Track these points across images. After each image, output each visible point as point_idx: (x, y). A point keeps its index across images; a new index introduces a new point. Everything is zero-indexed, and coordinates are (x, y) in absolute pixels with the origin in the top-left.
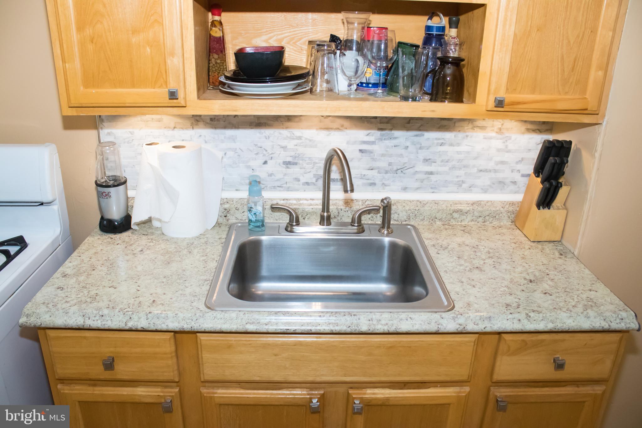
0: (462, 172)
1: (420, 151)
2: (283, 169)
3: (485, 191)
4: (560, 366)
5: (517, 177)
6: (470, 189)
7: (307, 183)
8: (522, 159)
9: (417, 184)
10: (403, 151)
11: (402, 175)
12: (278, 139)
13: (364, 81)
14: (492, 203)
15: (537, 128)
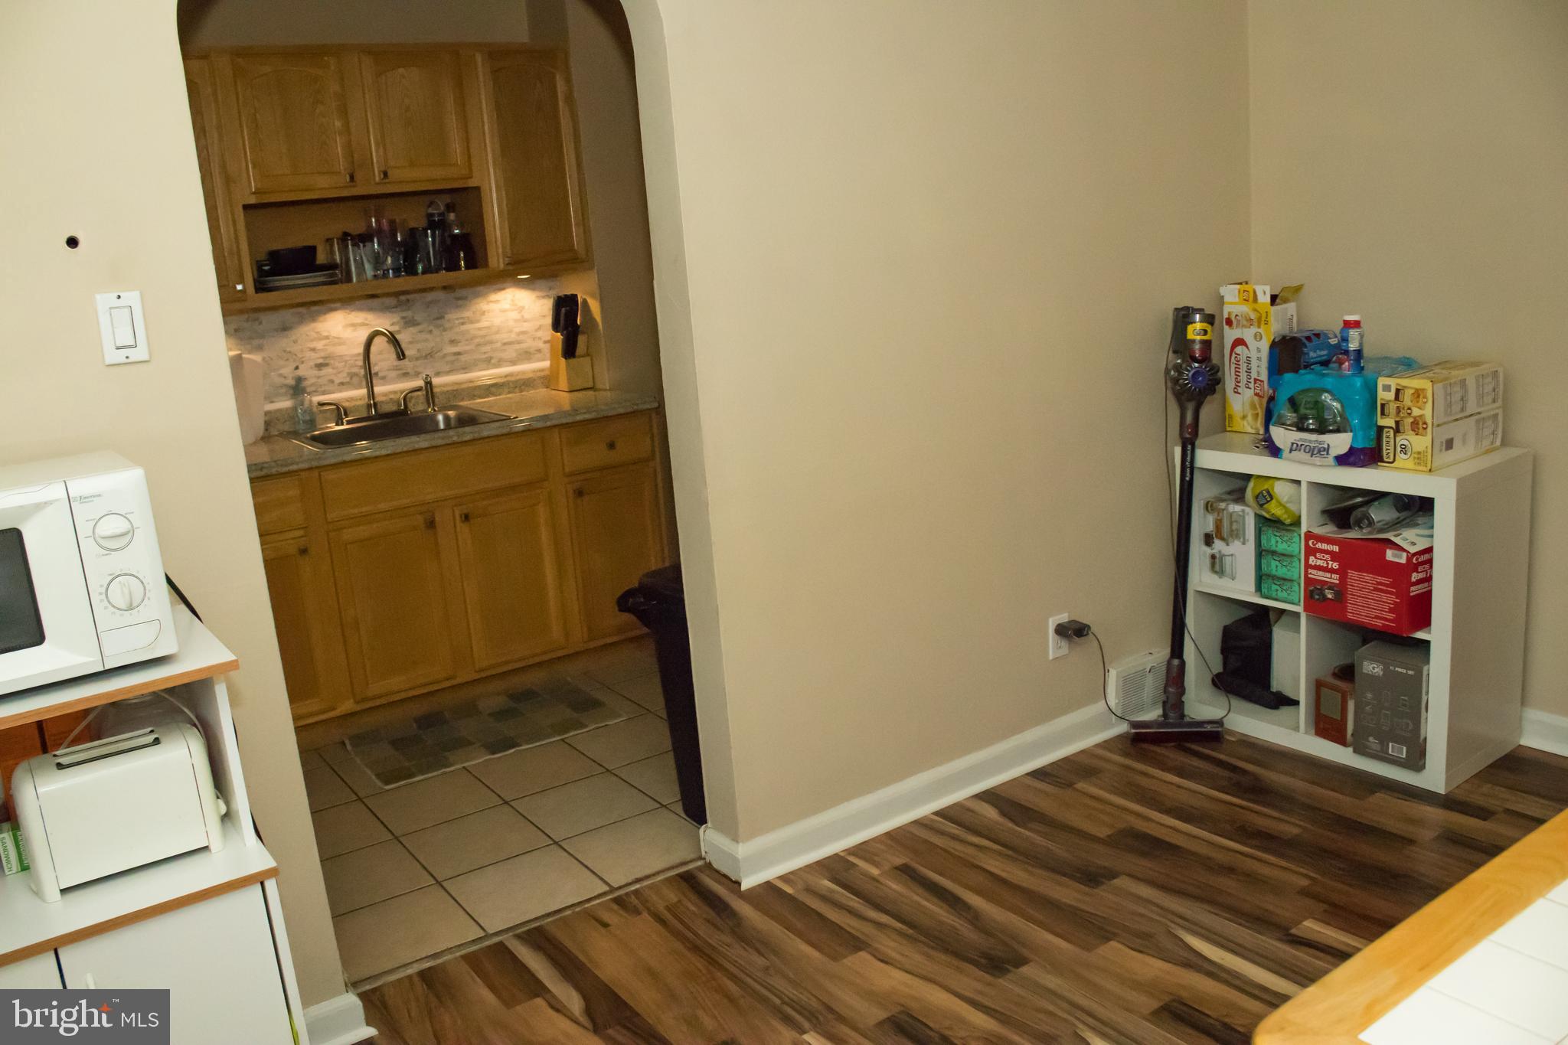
0: (487, 348)
1: (444, 333)
2: (316, 372)
3: (513, 362)
4: (612, 446)
5: (541, 345)
6: (498, 365)
7: (342, 384)
8: (540, 326)
9: (447, 368)
10: (428, 336)
11: (431, 359)
13: (385, 268)
14: (524, 373)
15: (545, 294)
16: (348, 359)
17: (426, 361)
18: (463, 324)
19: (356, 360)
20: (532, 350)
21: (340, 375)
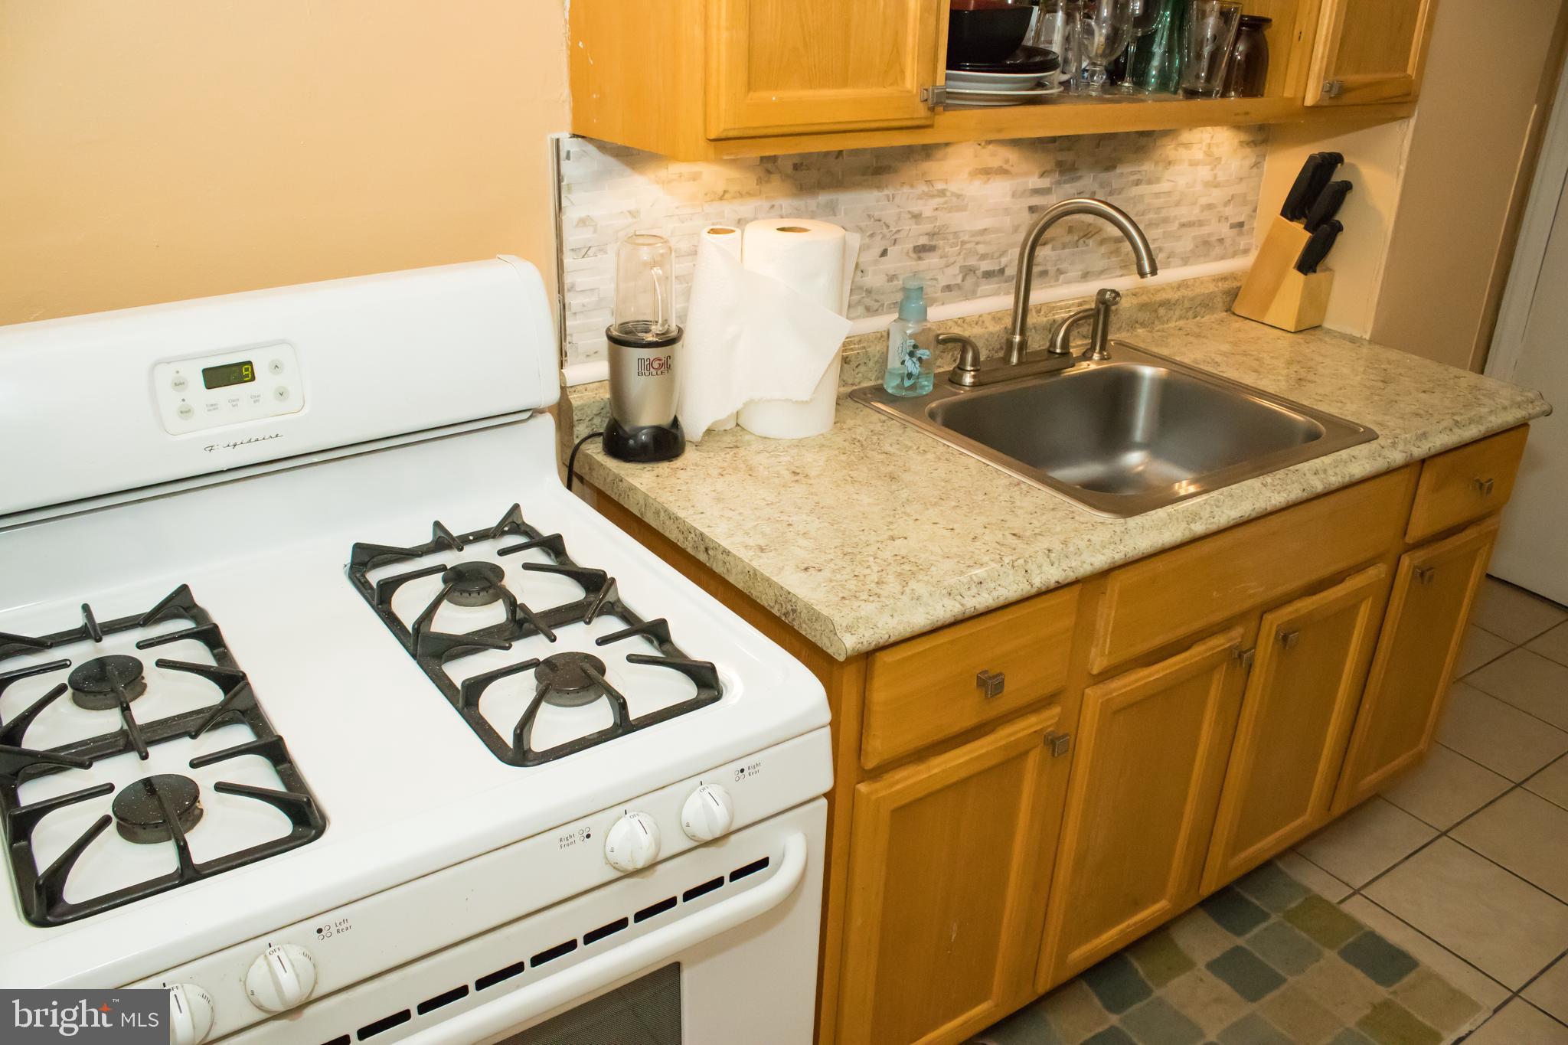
2: (912, 263)
3: (1188, 261)
7: (948, 288)
8: (1233, 196)
9: (1103, 264)
11: (1084, 248)
12: (908, 199)
15: (1251, 139)
16: (966, 238)
17: (1075, 250)
18: (1138, 183)
19: (977, 243)
20: (1213, 239)
21: (948, 271)
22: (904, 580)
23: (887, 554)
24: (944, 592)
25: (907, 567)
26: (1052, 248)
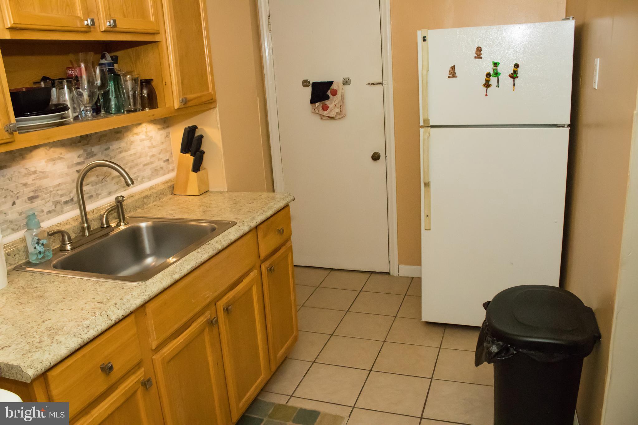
2: (29, 205)
5: (162, 163)
7: (49, 212)
12: (19, 178)
16: (51, 189)
17: (102, 184)
18: (121, 152)
19: (57, 190)
20: (158, 168)
21: (47, 205)
22: (52, 337)
23: (42, 329)
24: (72, 336)
25: (52, 331)
26: (92, 185)
